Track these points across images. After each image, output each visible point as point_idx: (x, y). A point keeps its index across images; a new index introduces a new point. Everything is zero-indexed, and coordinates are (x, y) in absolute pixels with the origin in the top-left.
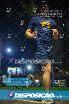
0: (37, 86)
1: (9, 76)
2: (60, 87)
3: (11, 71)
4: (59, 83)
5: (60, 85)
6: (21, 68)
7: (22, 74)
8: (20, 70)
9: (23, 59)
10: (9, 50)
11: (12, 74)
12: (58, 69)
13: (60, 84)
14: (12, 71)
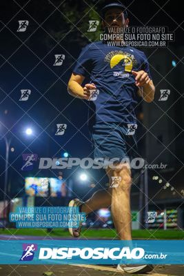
0: (105, 225)
1: (29, 199)
2: (165, 229)
3: (34, 187)
4: (162, 218)
5: (166, 225)
6: (61, 178)
7: (64, 194)
8: (58, 183)
9: (66, 155)
10: (29, 132)
11: (38, 195)
12: (160, 181)
13: (165, 221)
14: (36, 186)
